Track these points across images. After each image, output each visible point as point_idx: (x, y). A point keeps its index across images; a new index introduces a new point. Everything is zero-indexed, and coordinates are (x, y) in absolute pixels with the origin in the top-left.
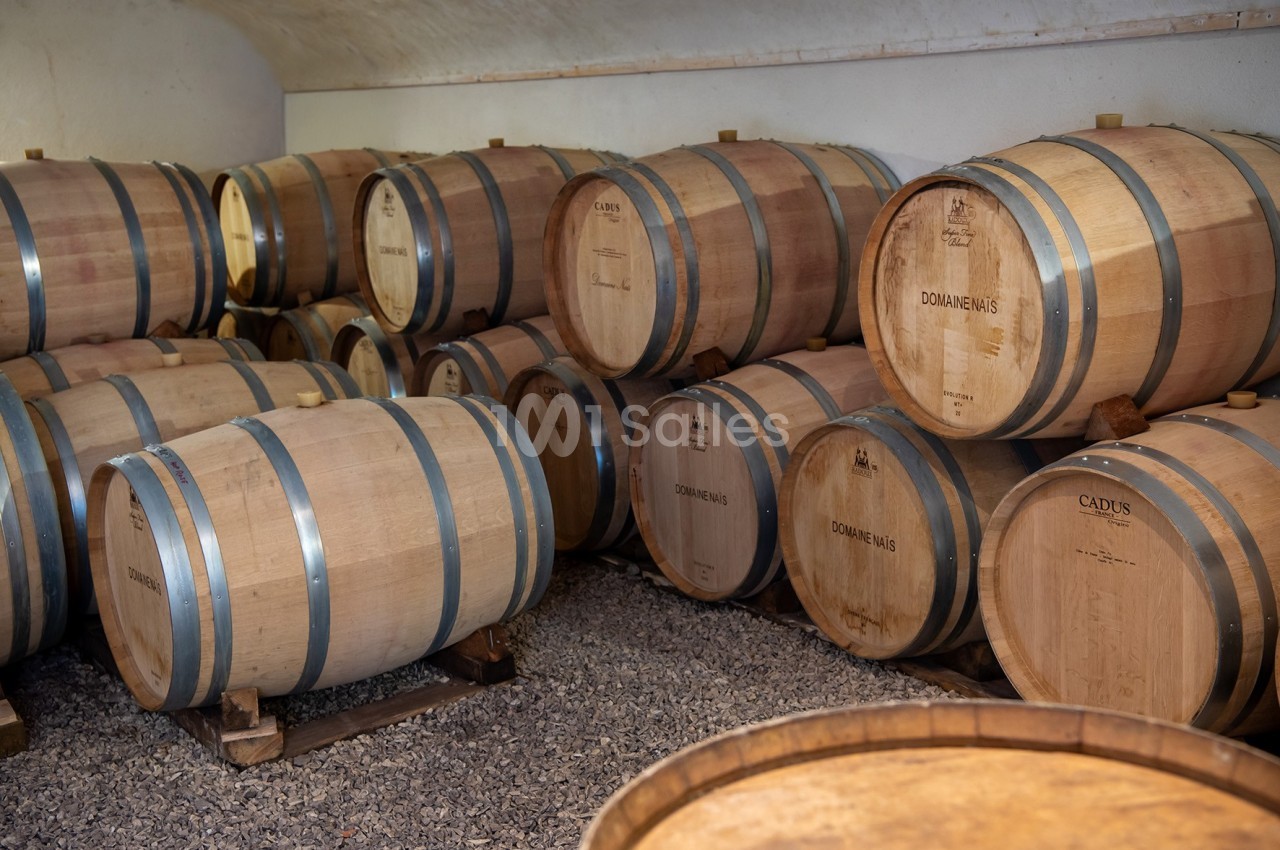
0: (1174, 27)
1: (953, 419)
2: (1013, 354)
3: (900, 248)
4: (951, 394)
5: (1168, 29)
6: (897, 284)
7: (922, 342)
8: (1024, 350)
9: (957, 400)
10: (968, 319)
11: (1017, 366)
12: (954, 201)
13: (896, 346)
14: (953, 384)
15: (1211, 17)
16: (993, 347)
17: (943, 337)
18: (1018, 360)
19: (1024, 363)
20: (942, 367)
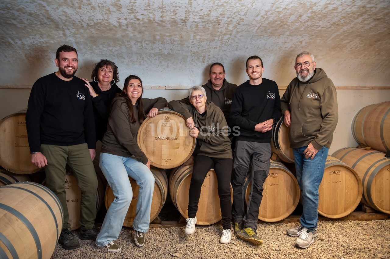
0: (151, 88)
1: (165, 165)
2: (183, 148)
3: (148, 128)
4: (164, 159)
5: (150, 88)
6: (147, 136)
7: (155, 149)
8: (186, 147)
9: (166, 160)
10: (169, 142)
11: (184, 151)
12: (166, 117)
13: (146, 151)
14: (165, 157)
15: (159, 86)
16: (177, 147)
17: (162, 147)
18: (185, 149)
19: (186, 150)
20: (161, 154)
